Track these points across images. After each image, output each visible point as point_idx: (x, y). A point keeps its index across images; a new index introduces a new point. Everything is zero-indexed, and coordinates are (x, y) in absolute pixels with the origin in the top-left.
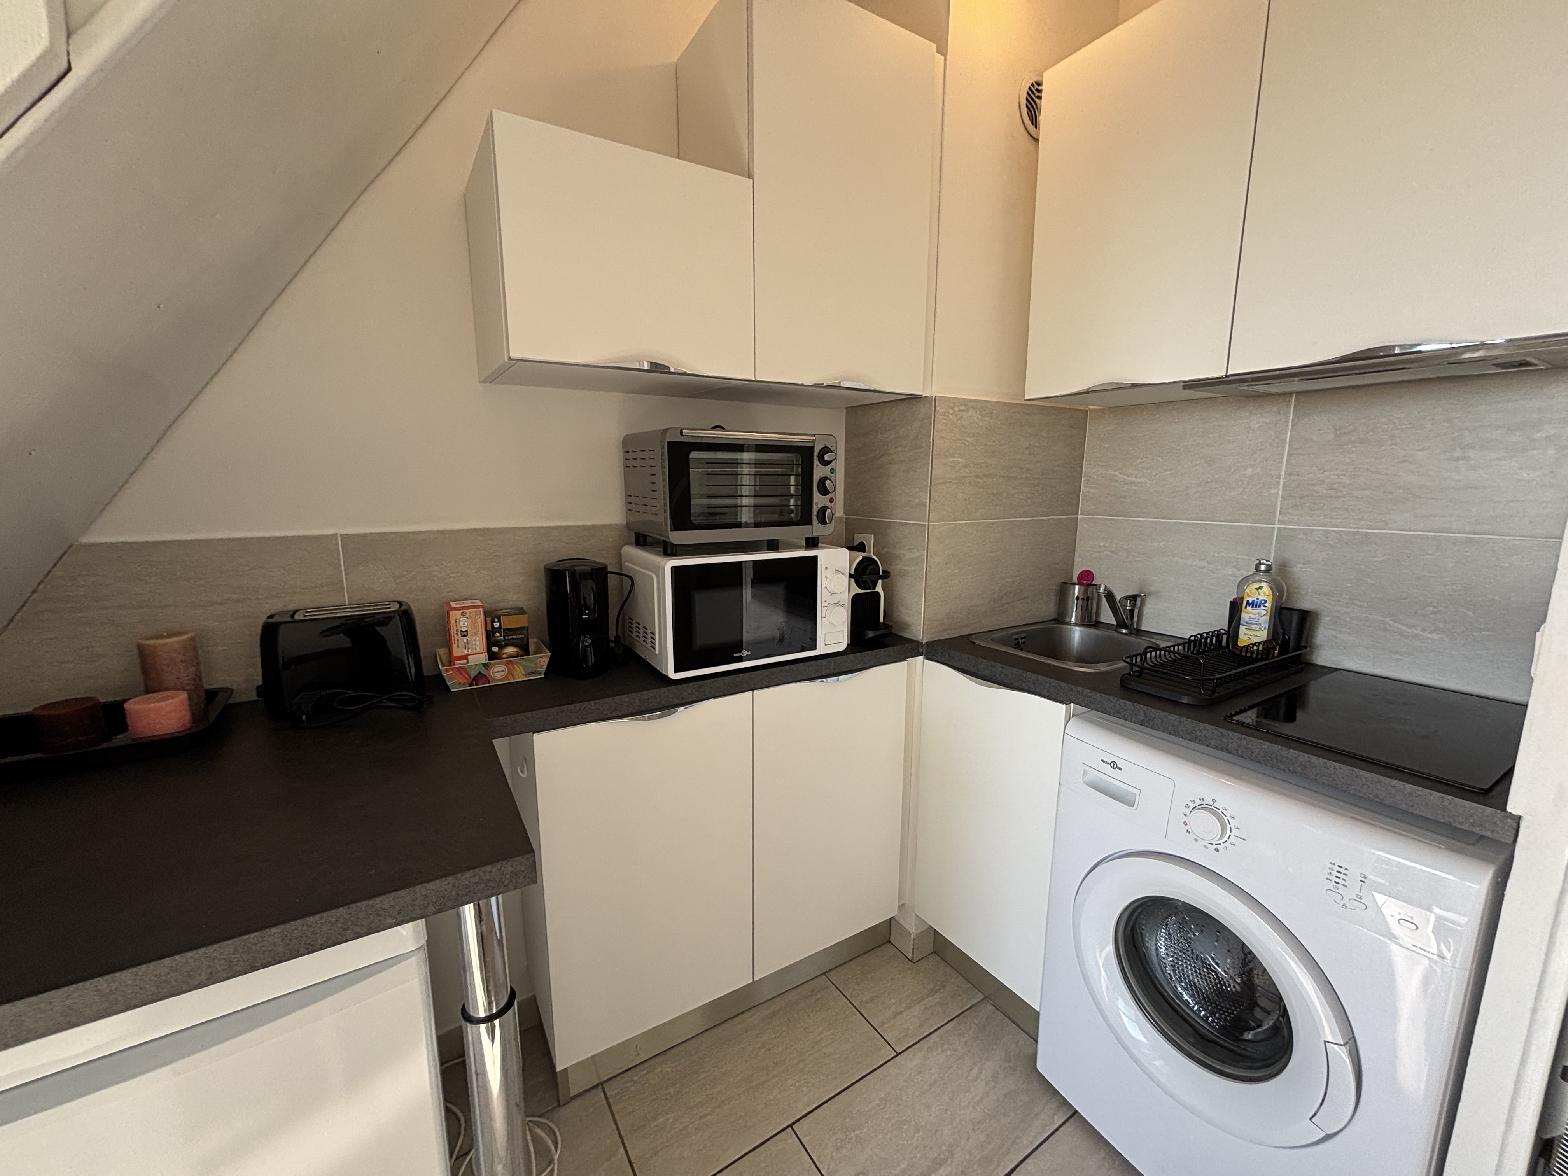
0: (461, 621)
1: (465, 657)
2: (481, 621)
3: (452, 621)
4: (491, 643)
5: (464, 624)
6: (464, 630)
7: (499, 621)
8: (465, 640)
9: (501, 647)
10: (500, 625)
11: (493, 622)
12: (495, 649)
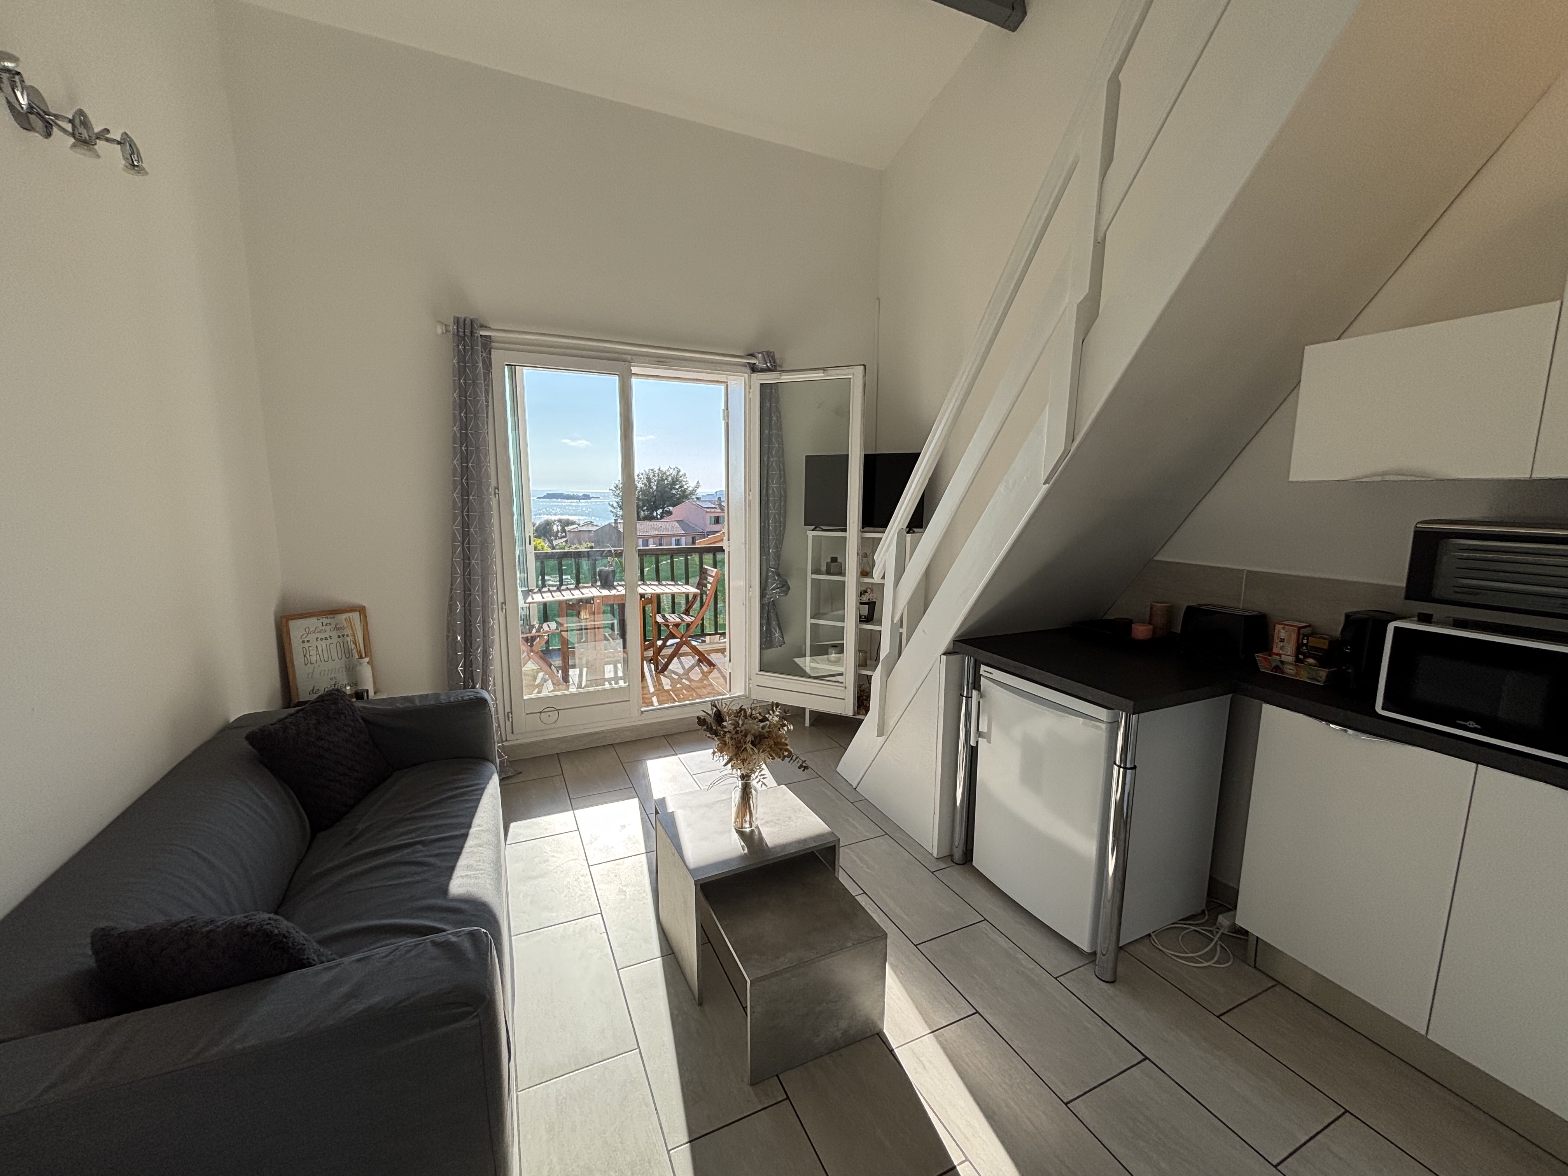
0: (1281, 632)
1: (1280, 655)
2: (1294, 637)
3: (1276, 631)
4: (1298, 651)
5: (1283, 635)
6: (1282, 638)
7: (1308, 639)
8: (1282, 645)
9: (1306, 657)
10: (1307, 642)
11: (1303, 639)
12: (1301, 657)
